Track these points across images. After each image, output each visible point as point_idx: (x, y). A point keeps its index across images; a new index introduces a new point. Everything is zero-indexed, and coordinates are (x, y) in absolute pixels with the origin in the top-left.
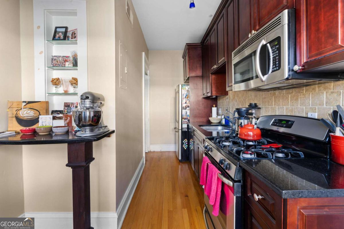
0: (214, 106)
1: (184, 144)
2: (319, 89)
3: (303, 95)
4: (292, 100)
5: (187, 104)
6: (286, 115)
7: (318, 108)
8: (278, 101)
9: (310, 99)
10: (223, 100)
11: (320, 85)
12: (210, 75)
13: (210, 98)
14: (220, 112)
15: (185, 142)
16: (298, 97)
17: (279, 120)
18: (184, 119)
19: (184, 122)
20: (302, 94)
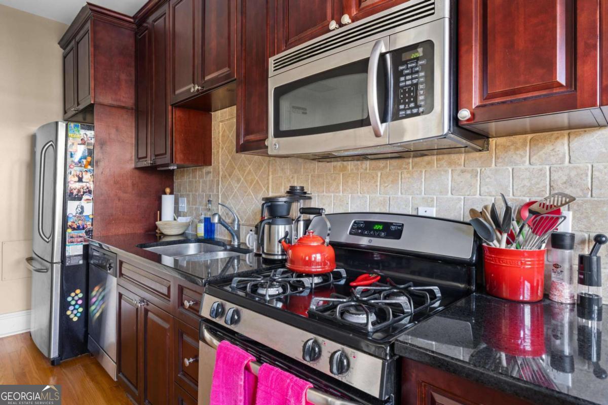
0: (168, 190)
1: (71, 305)
2: (439, 164)
3: (408, 173)
4: (385, 182)
5: (84, 184)
6: (370, 211)
7: (437, 198)
8: (352, 183)
9: (422, 181)
10: (194, 177)
11: (441, 157)
12: (170, 108)
13: (158, 169)
14: (184, 206)
15: (76, 298)
16: (398, 177)
17: (365, 222)
18: (74, 229)
19: (72, 237)
20: (405, 171)
